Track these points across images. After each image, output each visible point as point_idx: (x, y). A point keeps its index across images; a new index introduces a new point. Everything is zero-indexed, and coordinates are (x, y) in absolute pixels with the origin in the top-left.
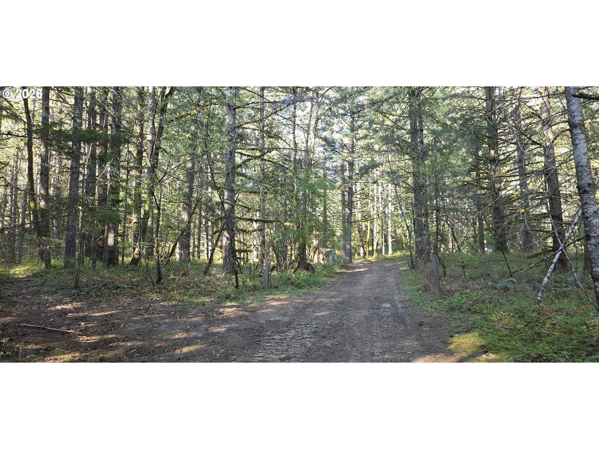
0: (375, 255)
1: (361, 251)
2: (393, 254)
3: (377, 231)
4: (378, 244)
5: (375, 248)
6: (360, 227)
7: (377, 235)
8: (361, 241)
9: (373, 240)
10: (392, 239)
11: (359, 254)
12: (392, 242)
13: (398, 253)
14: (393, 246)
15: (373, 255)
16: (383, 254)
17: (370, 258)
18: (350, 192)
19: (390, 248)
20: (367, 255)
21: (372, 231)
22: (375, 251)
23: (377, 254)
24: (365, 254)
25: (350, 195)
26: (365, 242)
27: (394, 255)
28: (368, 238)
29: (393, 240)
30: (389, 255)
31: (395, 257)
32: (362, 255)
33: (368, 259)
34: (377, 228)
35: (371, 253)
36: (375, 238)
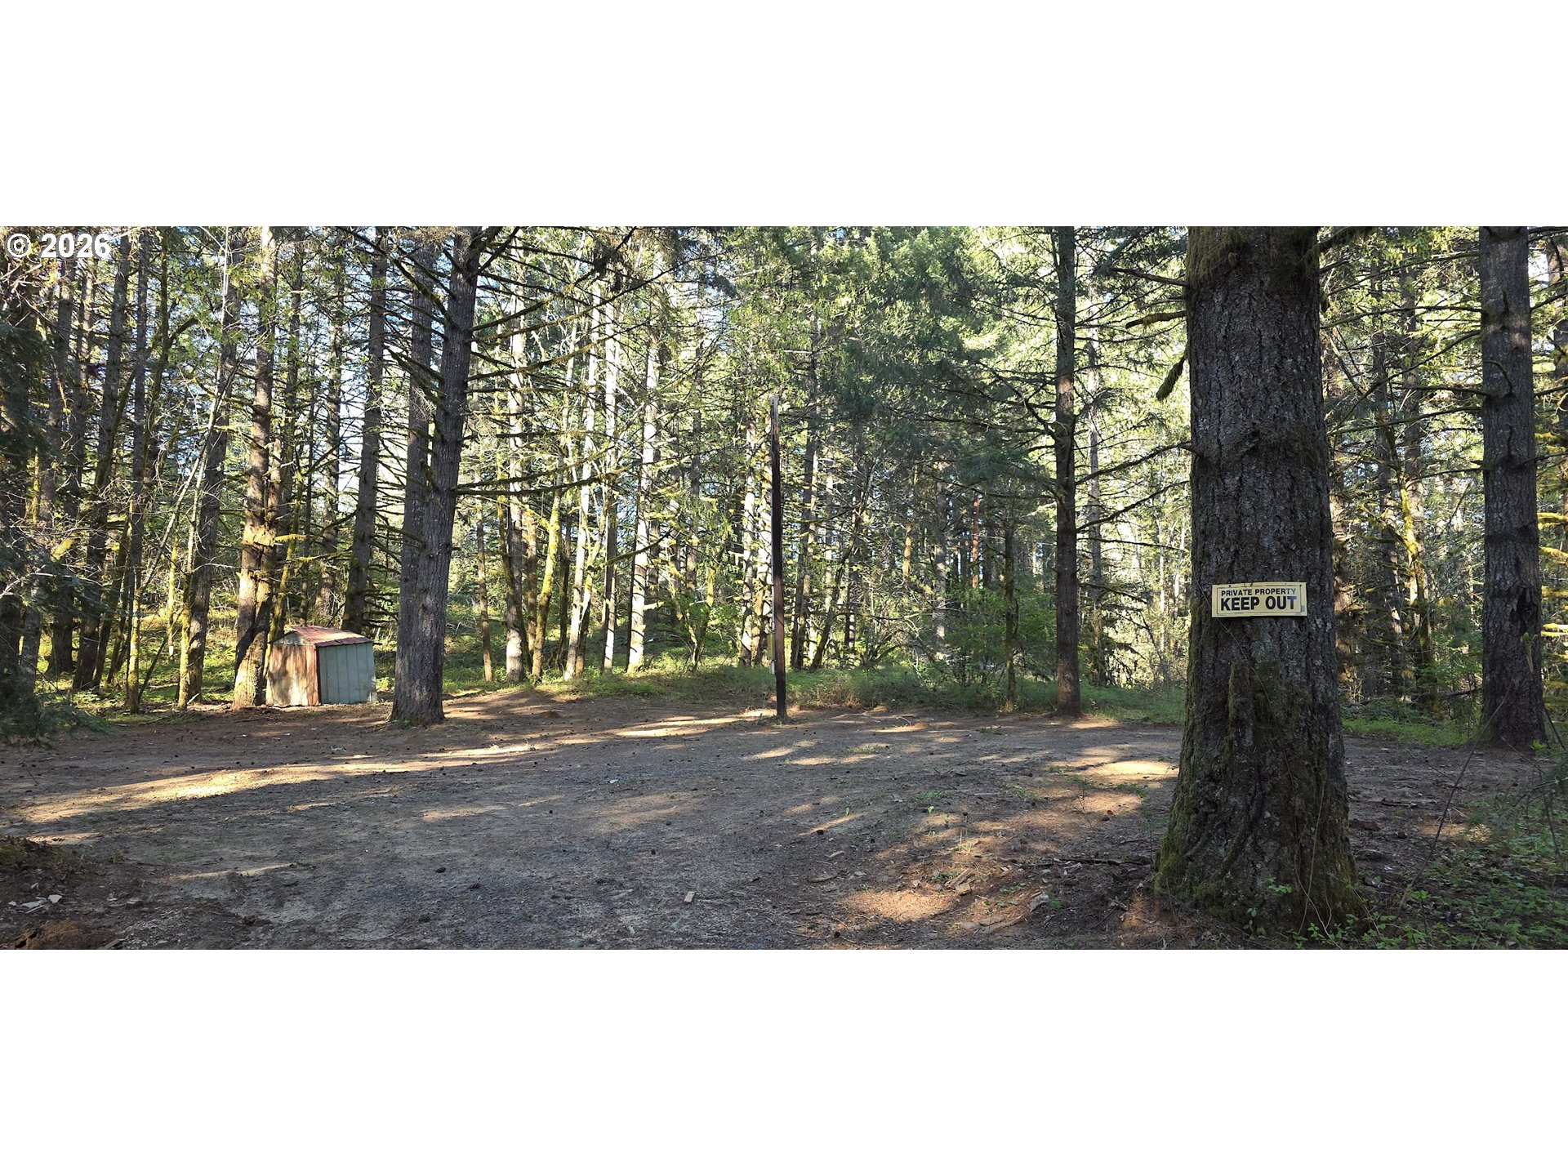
0: (572, 667)
1: (513, 647)
2: (647, 665)
3: (589, 563)
4: (586, 621)
5: (574, 631)
6: (515, 539)
7: (589, 580)
8: (514, 601)
9: (566, 603)
10: (646, 603)
11: (499, 659)
12: (647, 613)
13: (668, 665)
14: (647, 634)
15: (562, 665)
16: (608, 663)
17: (548, 685)
18: (456, 320)
19: (637, 642)
20: (535, 670)
21: (565, 563)
22: (572, 652)
23: (580, 666)
24: (526, 658)
25: (459, 337)
26: (532, 607)
27: (651, 671)
28: (546, 587)
29: (653, 606)
30: (631, 671)
31: (657, 679)
32: (511, 665)
33: (540, 687)
34: (588, 549)
35: (555, 655)
36: (575, 591)
